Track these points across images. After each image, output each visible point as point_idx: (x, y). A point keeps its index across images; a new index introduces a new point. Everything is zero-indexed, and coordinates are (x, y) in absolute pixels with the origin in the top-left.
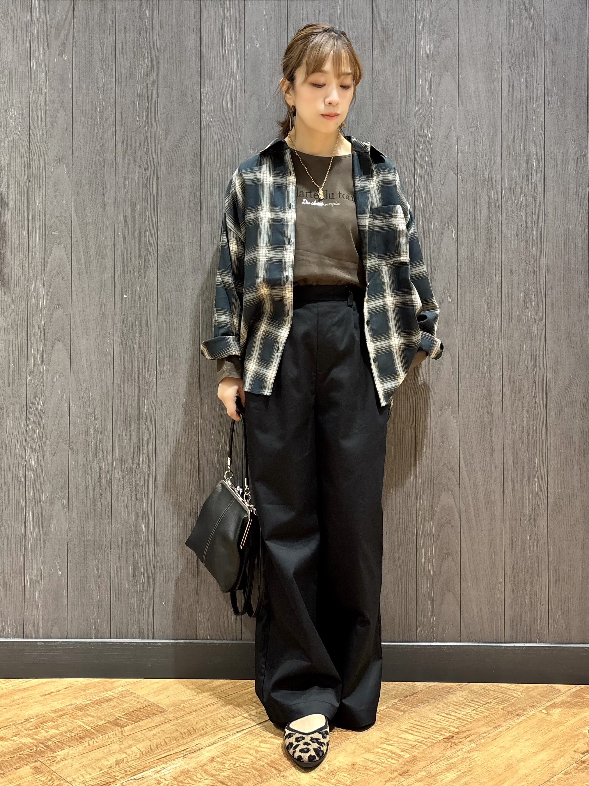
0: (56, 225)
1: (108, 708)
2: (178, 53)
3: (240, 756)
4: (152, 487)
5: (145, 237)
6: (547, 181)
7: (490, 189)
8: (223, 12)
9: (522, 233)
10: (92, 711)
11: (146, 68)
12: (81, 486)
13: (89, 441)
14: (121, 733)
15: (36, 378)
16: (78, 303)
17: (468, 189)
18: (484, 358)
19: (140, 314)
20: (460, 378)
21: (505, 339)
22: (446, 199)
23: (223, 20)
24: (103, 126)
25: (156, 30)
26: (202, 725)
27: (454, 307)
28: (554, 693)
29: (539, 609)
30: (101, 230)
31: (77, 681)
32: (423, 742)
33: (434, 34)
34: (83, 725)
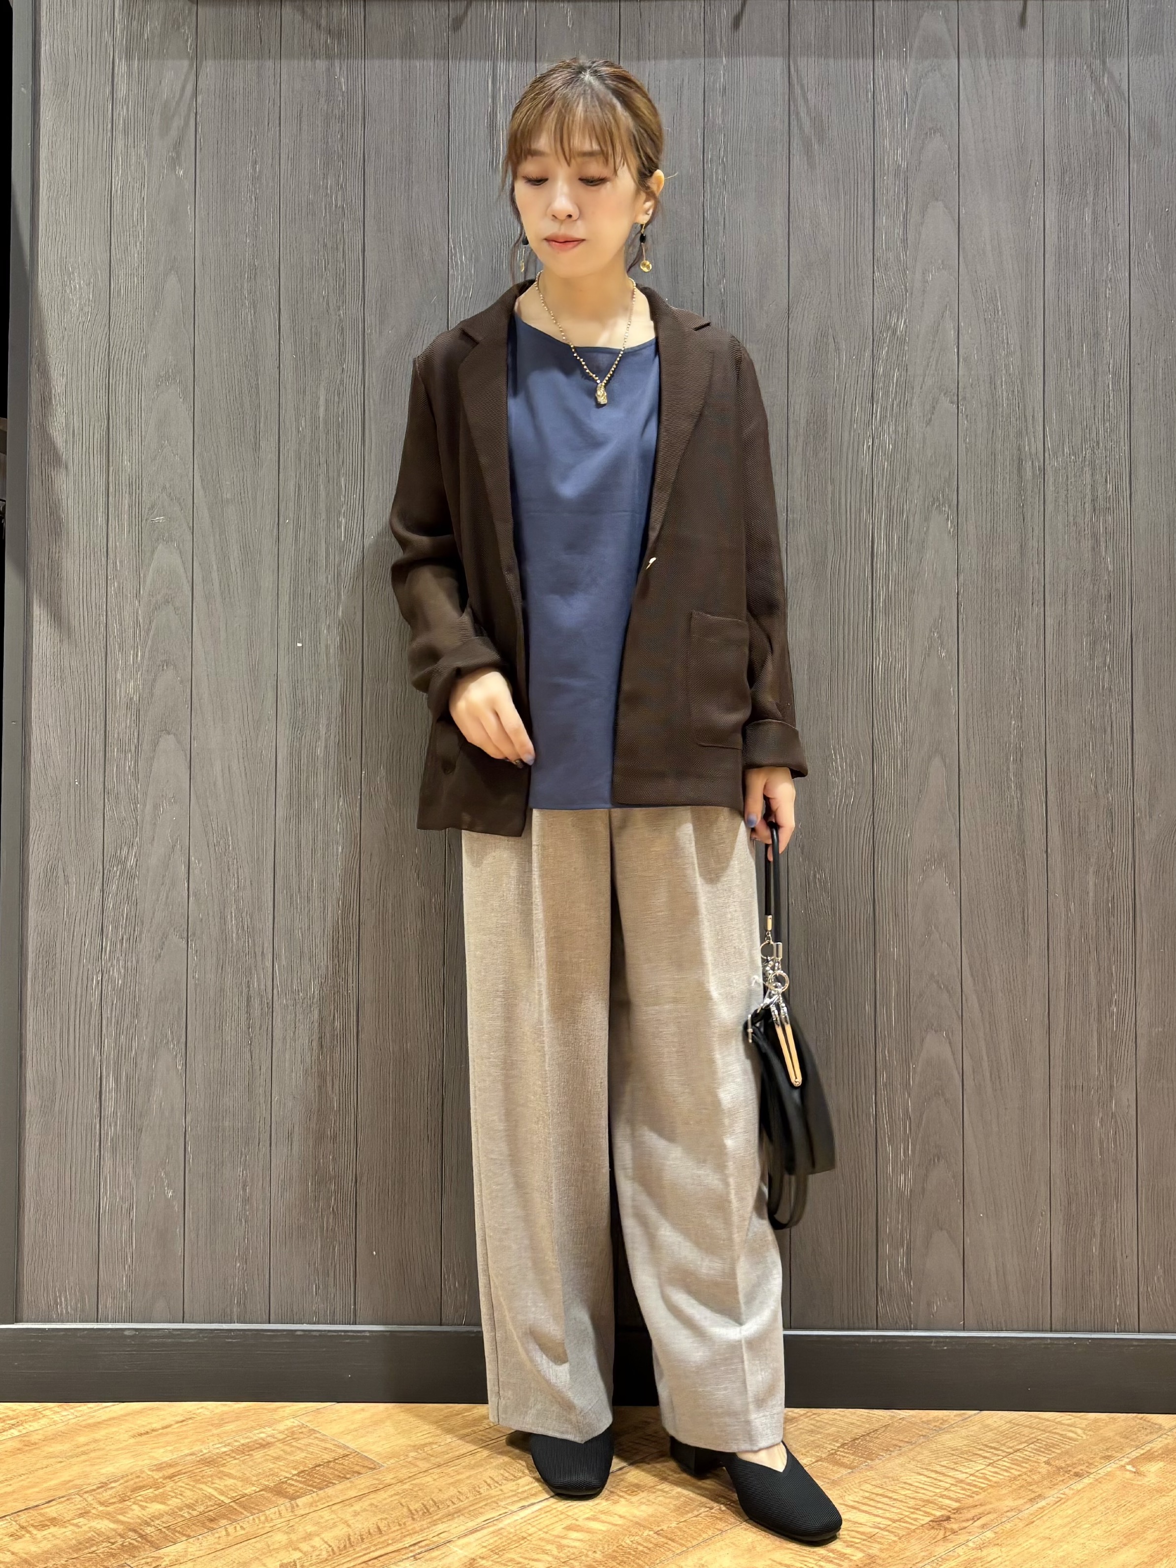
0: (162, 504)
1: (267, 1460)
2: (404, 163)
3: (527, 1555)
4: (352, 1023)
5: (339, 527)
6: (1135, 417)
7: (1021, 433)
8: (493, 83)
9: (1086, 519)
10: (233, 1467)
11: (340, 193)
12: (212, 1021)
13: (227, 930)
14: (290, 1510)
15: (122, 808)
16: (206, 659)
17: (979, 432)
18: (1011, 766)
19: (329, 680)
20: (961, 807)
21: (1052, 730)
22: (935, 453)
23: (494, 98)
24: (255, 307)
25: (360, 118)
26: (452, 1493)
27: (951, 667)
28: (1148, 1431)
29: (1118, 1265)
30: (252, 514)
31: (202, 1408)
32: (889, 1528)
33: (910, 125)
34: (215, 1494)
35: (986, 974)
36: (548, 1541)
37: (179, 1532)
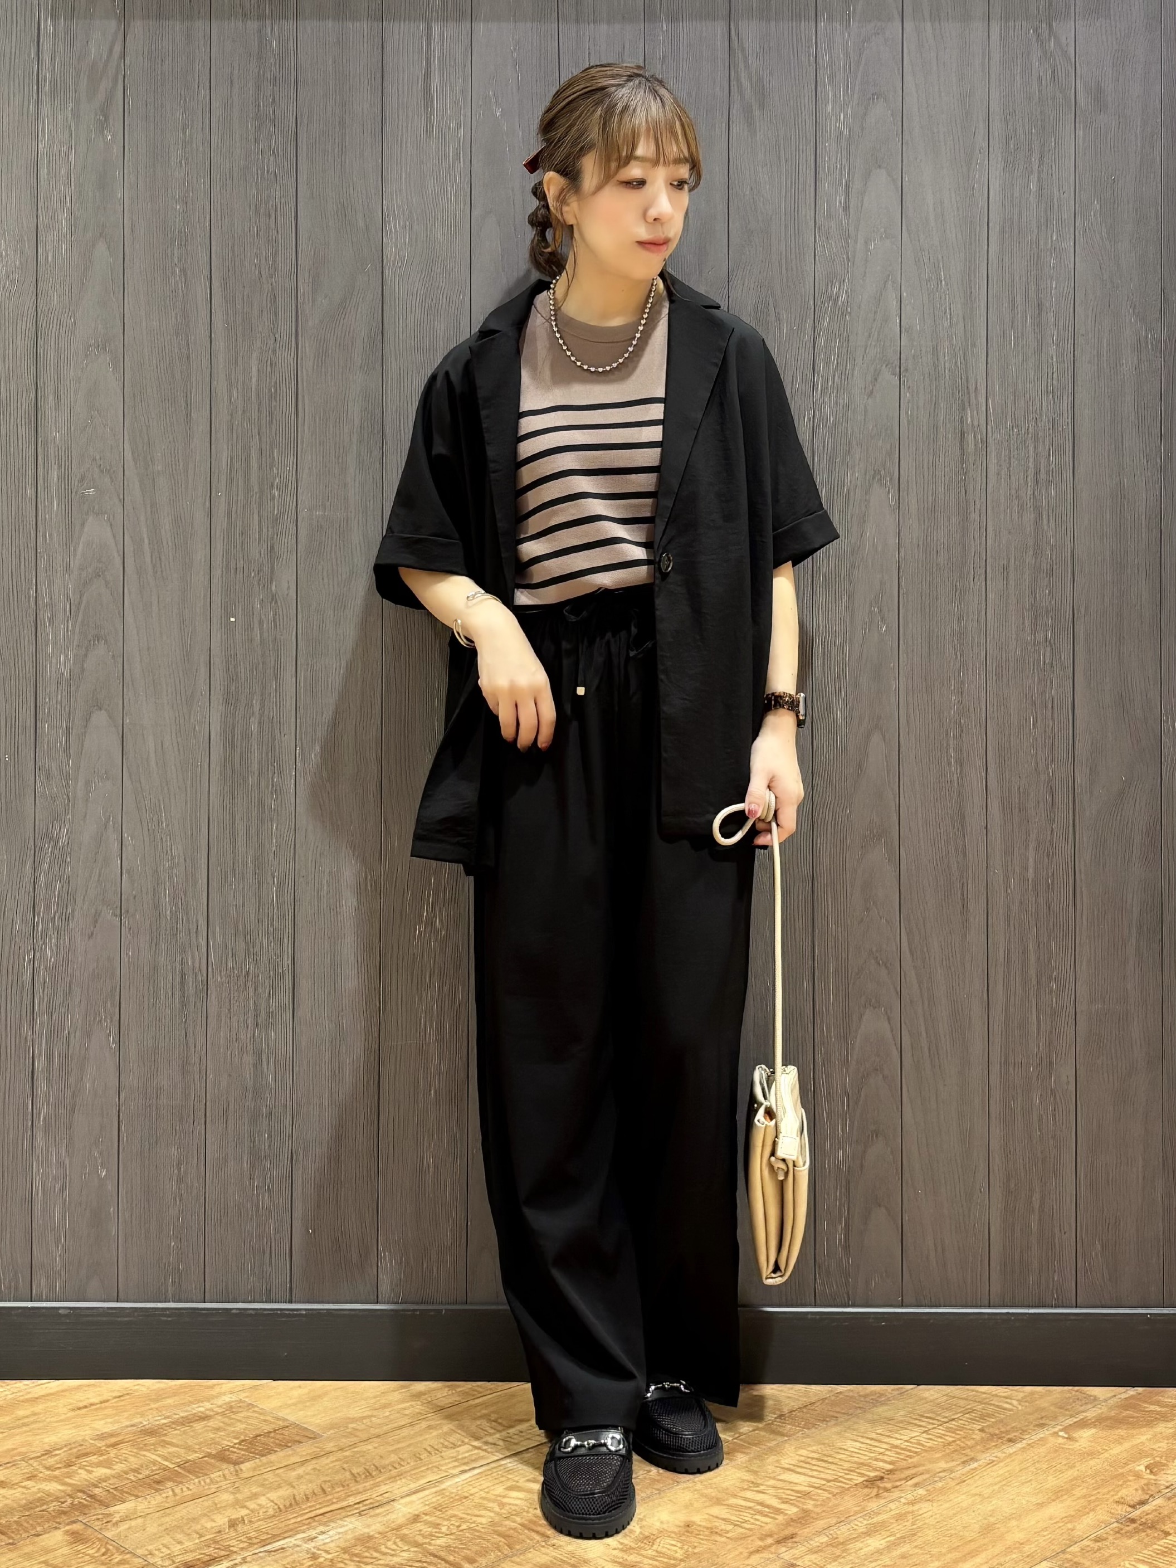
0: (92, 475)
1: (208, 1431)
2: (337, 127)
3: (469, 1512)
4: (287, 999)
5: (273, 498)
6: (1079, 388)
7: (963, 405)
8: (429, 44)
9: (1029, 492)
10: (174, 1436)
11: (272, 159)
12: (146, 999)
13: (161, 908)
15: (54, 784)
16: (138, 633)
17: (921, 404)
18: (951, 742)
19: (263, 655)
20: (902, 782)
21: (992, 706)
22: (876, 425)
23: (428, 60)
24: (185, 275)
25: (293, 80)
26: (392, 1460)
27: (890, 642)
28: (1083, 1402)
29: (1057, 1240)
30: (184, 487)
31: (138, 1385)
32: (824, 1487)
33: (853, 91)
34: (159, 1459)
35: (925, 950)
36: (489, 1500)
37: (127, 1493)
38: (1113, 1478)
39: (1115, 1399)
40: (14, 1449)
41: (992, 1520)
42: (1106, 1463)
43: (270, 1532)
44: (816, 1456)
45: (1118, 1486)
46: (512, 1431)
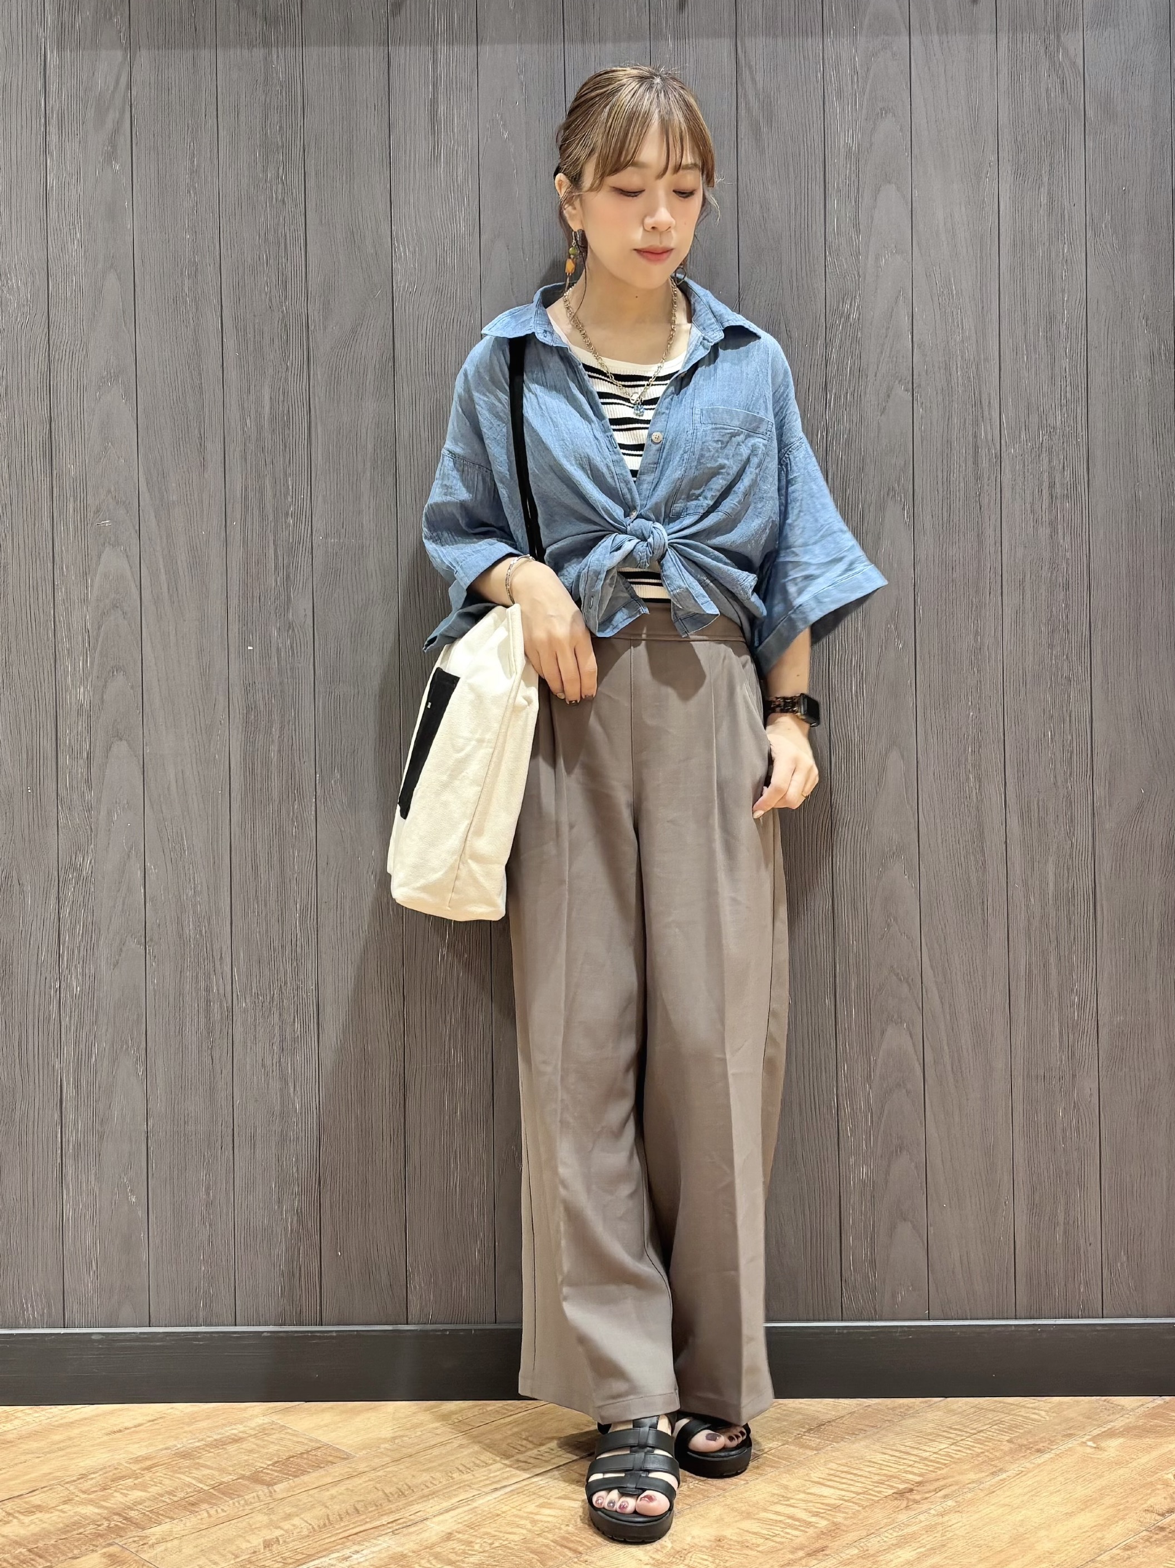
0: (108, 507)
1: (240, 1453)
2: (345, 154)
4: (313, 1025)
5: (288, 526)
6: (1093, 401)
7: (977, 420)
8: (435, 70)
9: (1044, 507)
10: (208, 1459)
11: (280, 186)
12: (172, 1026)
13: (185, 936)
14: (268, 1496)
15: (76, 815)
16: (156, 664)
17: (935, 420)
18: (970, 758)
19: (284, 684)
20: (920, 799)
21: (1011, 721)
22: (891, 442)
23: (435, 85)
24: (197, 305)
25: (300, 109)
26: (425, 1479)
27: (908, 659)
28: (1111, 1412)
29: (1083, 1252)
30: (198, 516)
31: (172, 1408)
32: (854, 1500)
33: (861, 106)
34: (194, 1482)
35: (947, 966)
36: (521, 1518)
37: (162, 1515)
38: (1143, 1486)
39: (1142, 1409)
40: (50, 1473)
41: (1021, 1530)
42: (1134, 1472)
43: (305, 1552)
44: (846, 1469)
45: (1150, 1494)
46: (543, 1448)
